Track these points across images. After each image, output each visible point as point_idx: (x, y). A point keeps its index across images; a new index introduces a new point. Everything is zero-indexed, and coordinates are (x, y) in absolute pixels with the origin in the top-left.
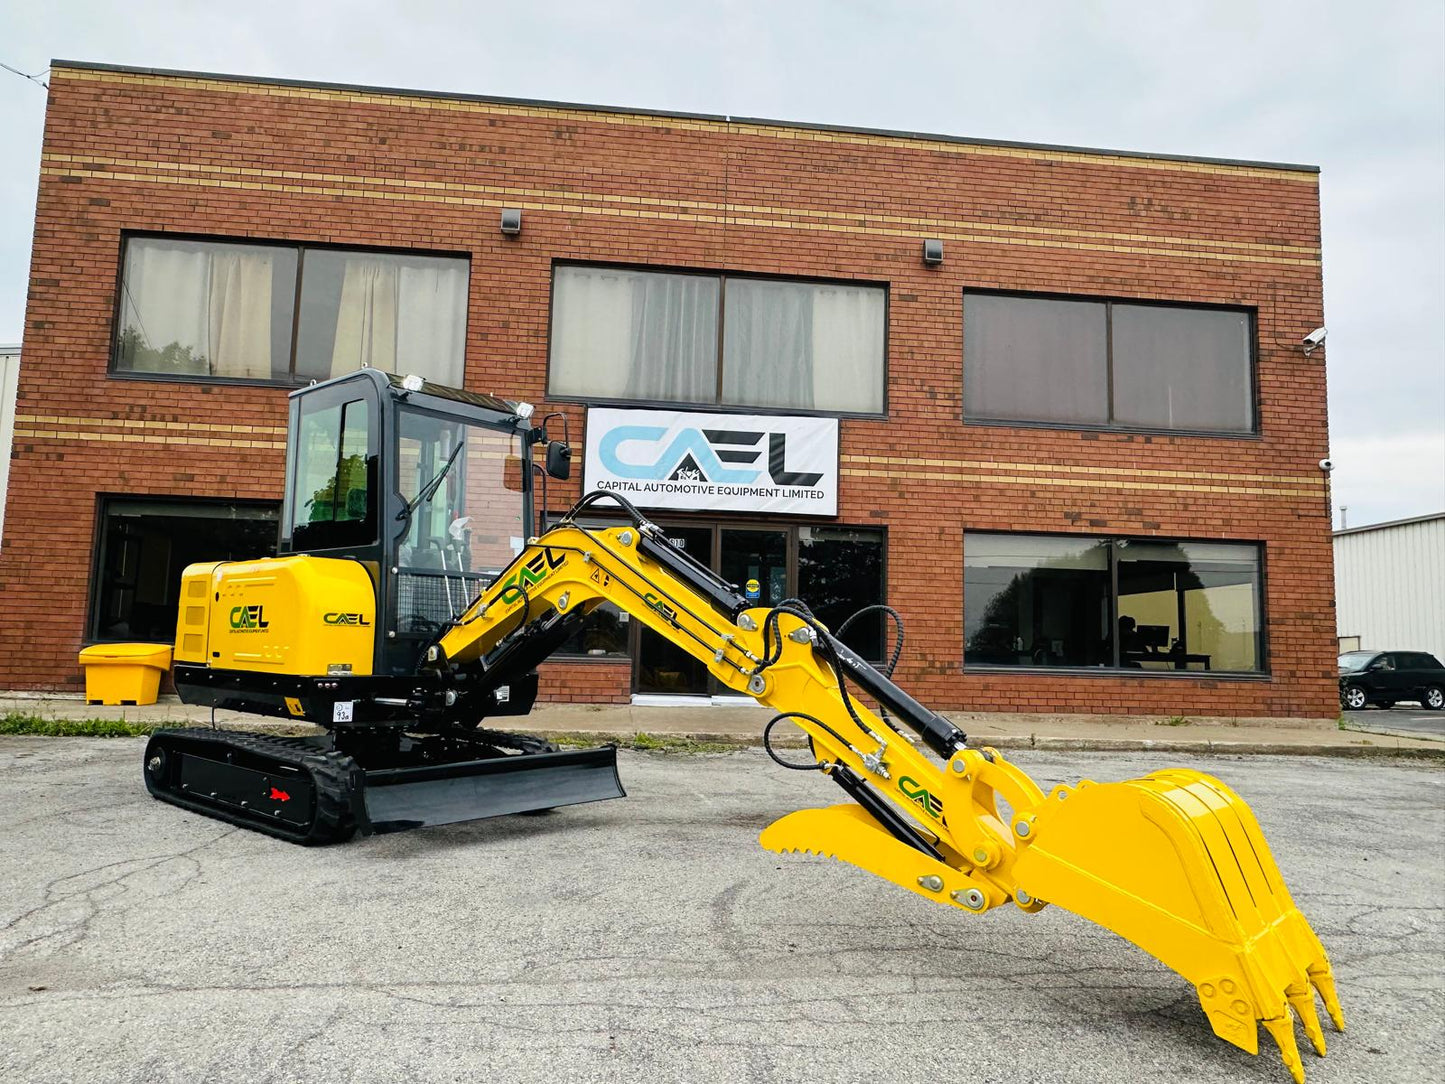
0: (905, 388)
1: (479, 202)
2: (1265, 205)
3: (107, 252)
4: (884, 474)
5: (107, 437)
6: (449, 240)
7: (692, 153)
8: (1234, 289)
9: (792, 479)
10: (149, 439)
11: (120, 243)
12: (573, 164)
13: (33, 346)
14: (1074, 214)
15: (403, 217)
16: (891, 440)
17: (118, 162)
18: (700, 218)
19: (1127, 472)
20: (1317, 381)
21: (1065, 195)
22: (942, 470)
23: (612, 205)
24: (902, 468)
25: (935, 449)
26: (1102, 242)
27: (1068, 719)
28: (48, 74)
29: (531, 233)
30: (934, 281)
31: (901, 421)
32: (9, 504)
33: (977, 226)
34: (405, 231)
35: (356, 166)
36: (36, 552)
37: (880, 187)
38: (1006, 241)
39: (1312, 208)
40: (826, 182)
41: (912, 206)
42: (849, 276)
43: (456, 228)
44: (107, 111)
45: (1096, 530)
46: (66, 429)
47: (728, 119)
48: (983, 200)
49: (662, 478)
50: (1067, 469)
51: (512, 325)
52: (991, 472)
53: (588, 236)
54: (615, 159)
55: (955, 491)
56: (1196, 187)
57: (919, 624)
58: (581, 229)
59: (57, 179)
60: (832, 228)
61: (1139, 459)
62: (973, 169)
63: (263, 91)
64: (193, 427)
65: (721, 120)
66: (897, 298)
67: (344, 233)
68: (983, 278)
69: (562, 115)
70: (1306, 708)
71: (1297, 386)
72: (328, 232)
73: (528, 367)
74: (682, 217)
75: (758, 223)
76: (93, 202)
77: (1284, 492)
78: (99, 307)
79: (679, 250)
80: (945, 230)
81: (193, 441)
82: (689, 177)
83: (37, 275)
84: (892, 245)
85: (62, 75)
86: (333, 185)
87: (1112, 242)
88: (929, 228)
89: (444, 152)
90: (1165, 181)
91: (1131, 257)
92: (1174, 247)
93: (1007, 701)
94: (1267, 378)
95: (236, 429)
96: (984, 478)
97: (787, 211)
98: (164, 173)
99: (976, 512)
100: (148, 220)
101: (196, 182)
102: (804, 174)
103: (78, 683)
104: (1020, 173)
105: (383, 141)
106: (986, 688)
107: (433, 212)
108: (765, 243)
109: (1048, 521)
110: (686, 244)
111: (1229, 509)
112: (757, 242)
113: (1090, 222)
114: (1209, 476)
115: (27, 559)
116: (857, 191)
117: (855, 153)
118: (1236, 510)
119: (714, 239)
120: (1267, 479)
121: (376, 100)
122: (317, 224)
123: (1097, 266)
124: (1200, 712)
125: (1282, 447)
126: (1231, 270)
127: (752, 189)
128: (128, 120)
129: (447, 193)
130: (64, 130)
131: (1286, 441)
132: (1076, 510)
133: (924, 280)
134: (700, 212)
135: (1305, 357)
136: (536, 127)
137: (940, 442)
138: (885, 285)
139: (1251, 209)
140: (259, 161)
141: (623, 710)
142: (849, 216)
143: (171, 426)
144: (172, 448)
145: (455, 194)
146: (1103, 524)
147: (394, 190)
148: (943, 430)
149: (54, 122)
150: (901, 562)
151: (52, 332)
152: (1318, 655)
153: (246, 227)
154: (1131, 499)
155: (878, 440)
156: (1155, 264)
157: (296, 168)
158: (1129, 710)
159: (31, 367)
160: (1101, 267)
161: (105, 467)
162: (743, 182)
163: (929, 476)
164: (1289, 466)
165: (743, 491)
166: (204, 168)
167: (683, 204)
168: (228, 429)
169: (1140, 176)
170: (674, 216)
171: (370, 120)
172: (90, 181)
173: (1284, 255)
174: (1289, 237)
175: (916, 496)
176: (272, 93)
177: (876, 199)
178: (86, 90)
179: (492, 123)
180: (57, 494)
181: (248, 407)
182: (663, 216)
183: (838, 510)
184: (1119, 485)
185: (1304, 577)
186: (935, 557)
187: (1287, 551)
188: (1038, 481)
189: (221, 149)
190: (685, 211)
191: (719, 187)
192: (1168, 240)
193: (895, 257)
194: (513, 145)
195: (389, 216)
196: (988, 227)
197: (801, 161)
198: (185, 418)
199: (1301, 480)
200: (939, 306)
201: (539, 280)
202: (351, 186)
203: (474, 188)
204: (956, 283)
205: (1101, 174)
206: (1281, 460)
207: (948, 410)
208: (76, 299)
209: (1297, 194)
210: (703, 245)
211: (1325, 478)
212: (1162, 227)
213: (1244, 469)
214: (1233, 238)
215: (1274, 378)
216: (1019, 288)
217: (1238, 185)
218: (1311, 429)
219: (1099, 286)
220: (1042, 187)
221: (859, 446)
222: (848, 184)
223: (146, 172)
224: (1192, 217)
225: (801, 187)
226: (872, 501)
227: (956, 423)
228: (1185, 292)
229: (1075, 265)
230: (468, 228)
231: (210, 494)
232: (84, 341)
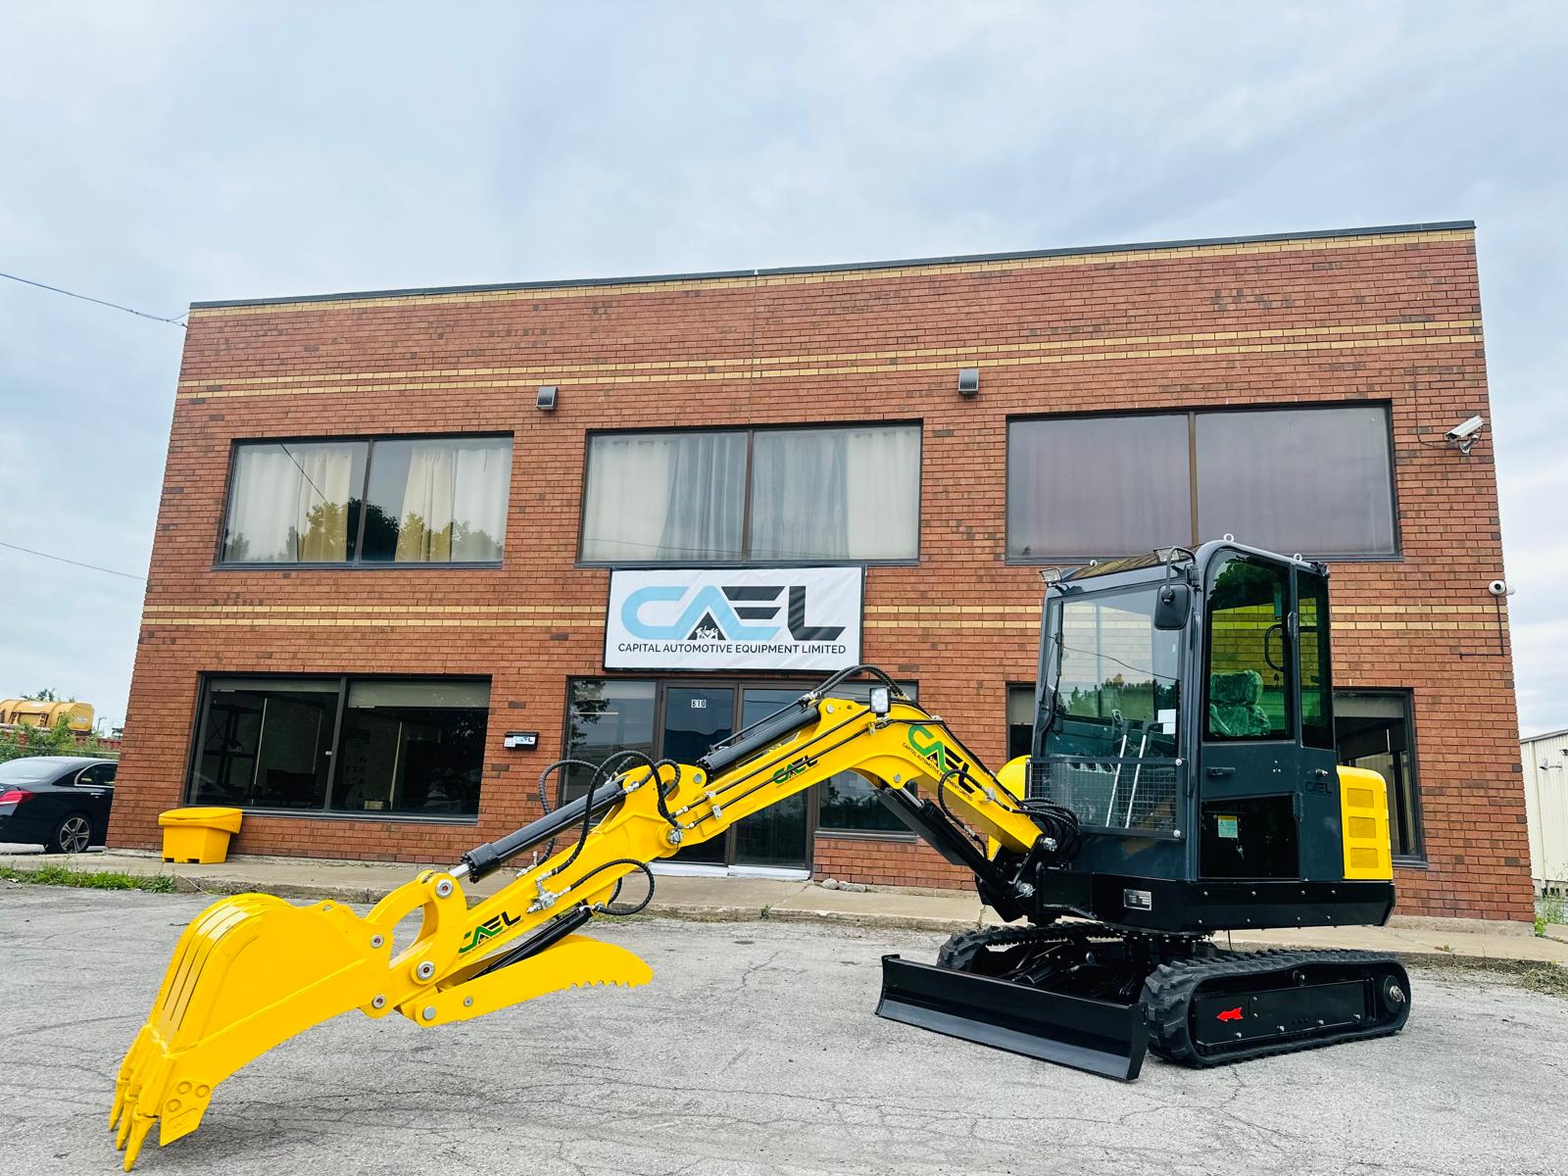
0: (939, 530)
1: (521, 383)
2: (1398, 276)
3: (220, 460)
4: (915, 624)
5: (208, 622)
6: (494, 421)
7: (719, 311)
8: (1357, 381)
9: (812, 633)
10: (241, 622)
11: (231, 451)
12: (608, 337)
13: (160, 545)
14: (1143, 319)
15: (454, 404)
16: (922, 587)
17: (233, 382)
18: (727, 376)
20: (1483, 483)
21: (1131, 299)
22: (981, 617)
23: (643, 373)
24: (935, 617)
25: (973, 595)
26: (1179, 345)
28: (188, 315)
29: (567, 407)
30: (972, 412)
31: (934, 565)
32: (134, 682)
33: (1023, 347)
34: (457, 417)
35: (419, 362)
36: (150, 725)
37: (913, 320)
38: (1058, 359)
39: (1467, 272)
40: (856, 323)
42: (879, 417)
43: (501, 409)
44: (227, 339)
46: (179, 616)
47: (756, 273)
48: (1031, 319)
49: (681, 638)
51: (548, 497)
52: (1039, 618)
53: (619, 405)
54: (646, 327)
55: (996, 639)
56: (1302, 268)
58: (613, 399)
59: (186, 402)
60: (861, 370)
62: (1020, 285)
63: (346, 305)
64: (275, 609)
65: (749, 274)
66: (930, 434)
67: (406, 424)
68: (1030, 403)
69: (598, 292)
70: (1482, 906)
71: (1452, 491)
72: (393, 425)
73: (561, 535)
74: (709, 377)
75: (784, 373)
76: (213, 418)
77: (1437, 626)
78: (210, 508)
79: (706, 409)
80: (986, 356)
81: (274, 622)
82: (717, 336)
83: (167, 485)
84: (927, 380)
85: (197, 315)
86: (397, 381)
87: (1190, 345)
89: (492, 340)
90: (1260, 265)
91: (1216, 359)
92: (1272, 341)
94: (1406, 485)
95: (308, 609)
96: (1031, 624)
97: (814, 358)
98: (268, 386)
99: (1021, 662)
100: (252, 429)
101: (289, 391)
102: (832, 318)
104: (1075, 282)
105: (441, 336)
107: (481, 397)
108: (791, 393)
110: (711, 402)
111: (1357, 650)
112: (782, 393)
113: (1162, 325)
115: (143, 731)
116: (888, 328)
117: (887, 288)
118: (1365, 650)
119: (740, 395)
120: (1412, 609)
121: (438, 300)
122: (383, 418)
123: (1171, 374)
125: (1433, 568)
126: (1351, 359)
127: (778, 340)
128: (241, 346)
129: (493, 378)
130: (194, 360)
131: (1438, 560)
133: (962, 412)
134: (727, 370)
135: (1463, 455)
136: (574, 306)
137: (979, 587)
138: (919, 422)
140: (340, 367)
142: (880, 355)
143: (258, 609)
144: (257, 629)
145: (501, 378)
147: (449, 380)
148: (982, 572)
149: (188, 354)
151: (175, 533)
152: (1497, 836)
153: (326, 427)
155: (908, 587)
156: (1249, 363)
157: (368, 369)
160: (1179, 374)
161: (205, 648)
162: (769, 334)
163: (965, 624)
165: (762, 649)
166: (297, 379)
167: (710, 363)
168: (300, 609)
169: (1225, 265)
170: (702, 377)
171: (431, 319)
172: (212, 401)
173: (1427, 333)
174: (1434, 310)
175: (950, 647)
176: (354, 305)
177: (908, 334)
178: (214, 324)
179: (536, 307)
180: (169, 674)
181: (317, 589)
182: (691, 377)
183: (861, 664)
185: (1474, 733)
186: (972, 714)
187: (1444, 700)
189: (311, 360)
190: (712, 370)
191: (747, 342)
192: (1264, 334)
193: (930, 393)
194: (553, 325)
195: (443, 404)
196: (1037, 346)
197: (830, 305)
198: (269, 602)
199: (1461, 609)
200: (978, 439)
201: (574, 452)
202: (413, 380)
203: (518, 370)
204: (998, 411)
205: (1176, 268)
206: (1432, 585)
207: (987, 550)
208: (195, 502)
209: (1441, 259)
210: (729, 402)
211: (1498, 605)
212: (1258, 320)
213: (1381, 598)
214: (1353, 322)
215: (1417, 484)
216: (1074, 409)
217: (1359, 257)
218: (1475, 544)
219: (1175, 396)
220: (1101, 294)
221: (886, 595)
222: (880, 322)
223: (252, 387)
224: (1298, 303)
225: (829, 331)
226: (901, 654)
227: (998, 564)
228: (1289, 391)
229: (1145, 376)
230: (513, 408)
231: (284, 669)
232: (197, 539)
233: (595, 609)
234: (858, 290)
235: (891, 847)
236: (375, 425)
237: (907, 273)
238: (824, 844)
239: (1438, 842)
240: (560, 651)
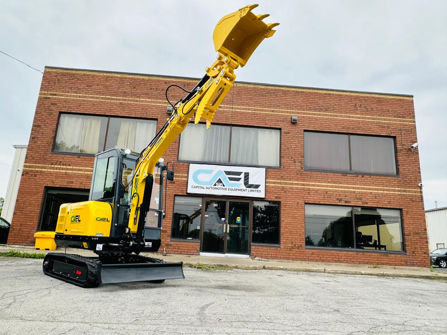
0: (286, 159)
1: (161, 105)
2: (397, 106)
3: (55, 118)
4: (280, 185)
5: (49, 170)
6: (151, 115)
8: (388, 131)
9: (251, 186)
10: (61, 171)
11: (59, 115)
13: (32, 144)
14: (337, 109)
15: (138, 109)
16: (282, 175)
17: (60, 93)
18: (225, 109)
19: (356, 186)
20: (416, 159)
21: (335, 103)
22: (298, 184)
24: (285, 184)
25: (296, 178)
26: (347, 117)
27: (340, 265)
28: (44, 70)
30: (295, 128)
31: (285, 169)
32: (20, 189)
33: (307, 112)
34: (139, 112)
35: (127, 94)
36: (25, 203)
37: (278, 101)
38: (317, 116)
39: (411, 107)
40: (262, 99)
41: (288, 106)
42: (269, 126)
43: (153, 112)
44: (58, 79)
45: (347, 204)
46: (38, 167)
48: (309, 105)
49: (211, 185)
50: (337, 185)
52: (313, 185)
55: (302, 191)
56: (375, 101)
57: (291, 232)
59: (43, 98)
60: (264, 112)
61: (360, 182)
63: (102, 74)
64: (74, 167)
66: (283, 133)
67: (121, 113)
68: (310, 127)
69: (186, 81)
70: (419, 264)
71: (410, 160)
72: (117, 113)
74: (219, 109)
75: (242, 111)
76: (52, 104)
77: (407, 193)
78: (51, 133)
79: (218, 118)
80: (298, 113)
81: (74, 172)
83: (34, 124)
84: (282, 117)
85: (47, 70)
86: (119, 100)
87: (349, 117)
88: (293, 113)
89: (151, 91)
90: (366, 99)
91: (356, 121)
92: (369, 118)
93: (319, 258)
94: (400, 158)
95: (86, 168)
96: (311, 187)
97: (251, 108)
98: (72, 96)
99: (308, 198)
100: (67, 109)
101: (81, 99)
102: (256, 97)
103: (33, 243)
104: (321, 97)
105: (134, 88)
106: (313, 254)
107: (147, 107)
108: (244, 116)
109: (331, 201)
110: (221, 117)
111: (390, 198)
112: (241, 116)
113: (342, 111)
114: (383, 188)
115: (23, 205)
116: (272, 102)
117: (271, 91)
118: (392, 199)
119: (229, 115)
120: (402, 189)
121: (133, 77)
122: (114, 110)
123: (345, 124)
124: (383, 264)
125: (406, 179)
126: (387, 125)
128: (64, 82)
129: (152, 102)
130: (46, 85)
131: (407, 177)
132: (340, 197)
133: (292, 128)
135: (412, 152)
137: (297, 176)
138: (280, 129)
139: (392, 107)
140: (99, 93)
141: (197, 257)
142: (269, 109)
144: (68, 174)
145: (154, 102)
146: (349, 202)
147: (137, 101)
148: (298, 172)
149: (44, 82)
150: (285, 213)
151: (37, 140)
152: (422, 246)
153: (94, 111)
154: (358, 194)
155: (278, 175)
156: (363, 123)
158: (360, 263)
159: (30, 150)
160: (346, 124)
161: (48, 179)
162: (238, 99)
164: (409, 185)
165: (236, 190)
166: (84, 95)
167: (220, 105)
169: (357, 98)
171: (131, 82)
172: (52, 98)
173: (403, 121)
174: (405, 116)
175: (289, 192)
176: (104, 74)
177: (277, 104)
178: (53, 74)
179: (166, 83)
180: (33, 186)
181: (90, 162)
183: (265, 196)
184: (354, 190)
185: (416, 221)
186: (296, 211)
187: (409, 212)
188: (328, 188)
189: (89, 90)
190: (220, 107)
191: (231, 101)
192: (367, 116)
193: (283, 121)
195: (135, 108)
196: (311, 112)
197: (255, 93)
198: (72, 165)
199: (413, 190)
200: (296, 135)
202: (125, 100)
203: (160, 101)
204: (301, 128)
205: (345, 97)
206: (406, 183)
207: (299, 166)
208: (45, 131)
209: (406, 103)
210: (225, 117)
211: (420, 189)
212: (365, 113)
213: (394, 186)
214: (387, 116)
215: (402, 158)
216: (321, 130)
217: (388, 100)
218: (415, 174)
219: (346, 130)
220: (327, 101)
221: (272, 176)
222: (269, 100)
223: (68, 96)
224: (374, 110)
225: (255, 101)
226: (276, 193)
227: (302, 170)
228: (373, 132)
229: (338, 123)
230: (157, 112)
231: (77, 187)
232: (46, 143)
233: (184, 175)
234: (263, 91)
235: (273, 248)
236: (111, 112)
237: (277, 88)
238: (254, 247)
239: (409, 248)
240: (172, 187)
